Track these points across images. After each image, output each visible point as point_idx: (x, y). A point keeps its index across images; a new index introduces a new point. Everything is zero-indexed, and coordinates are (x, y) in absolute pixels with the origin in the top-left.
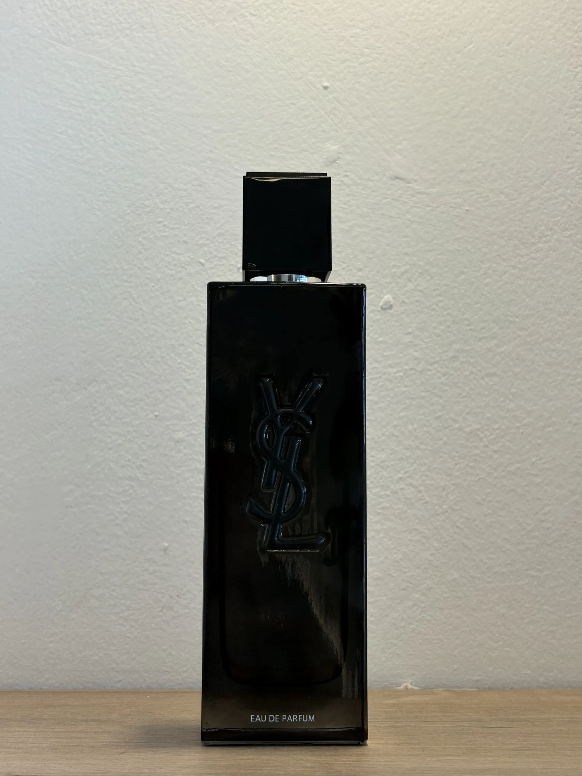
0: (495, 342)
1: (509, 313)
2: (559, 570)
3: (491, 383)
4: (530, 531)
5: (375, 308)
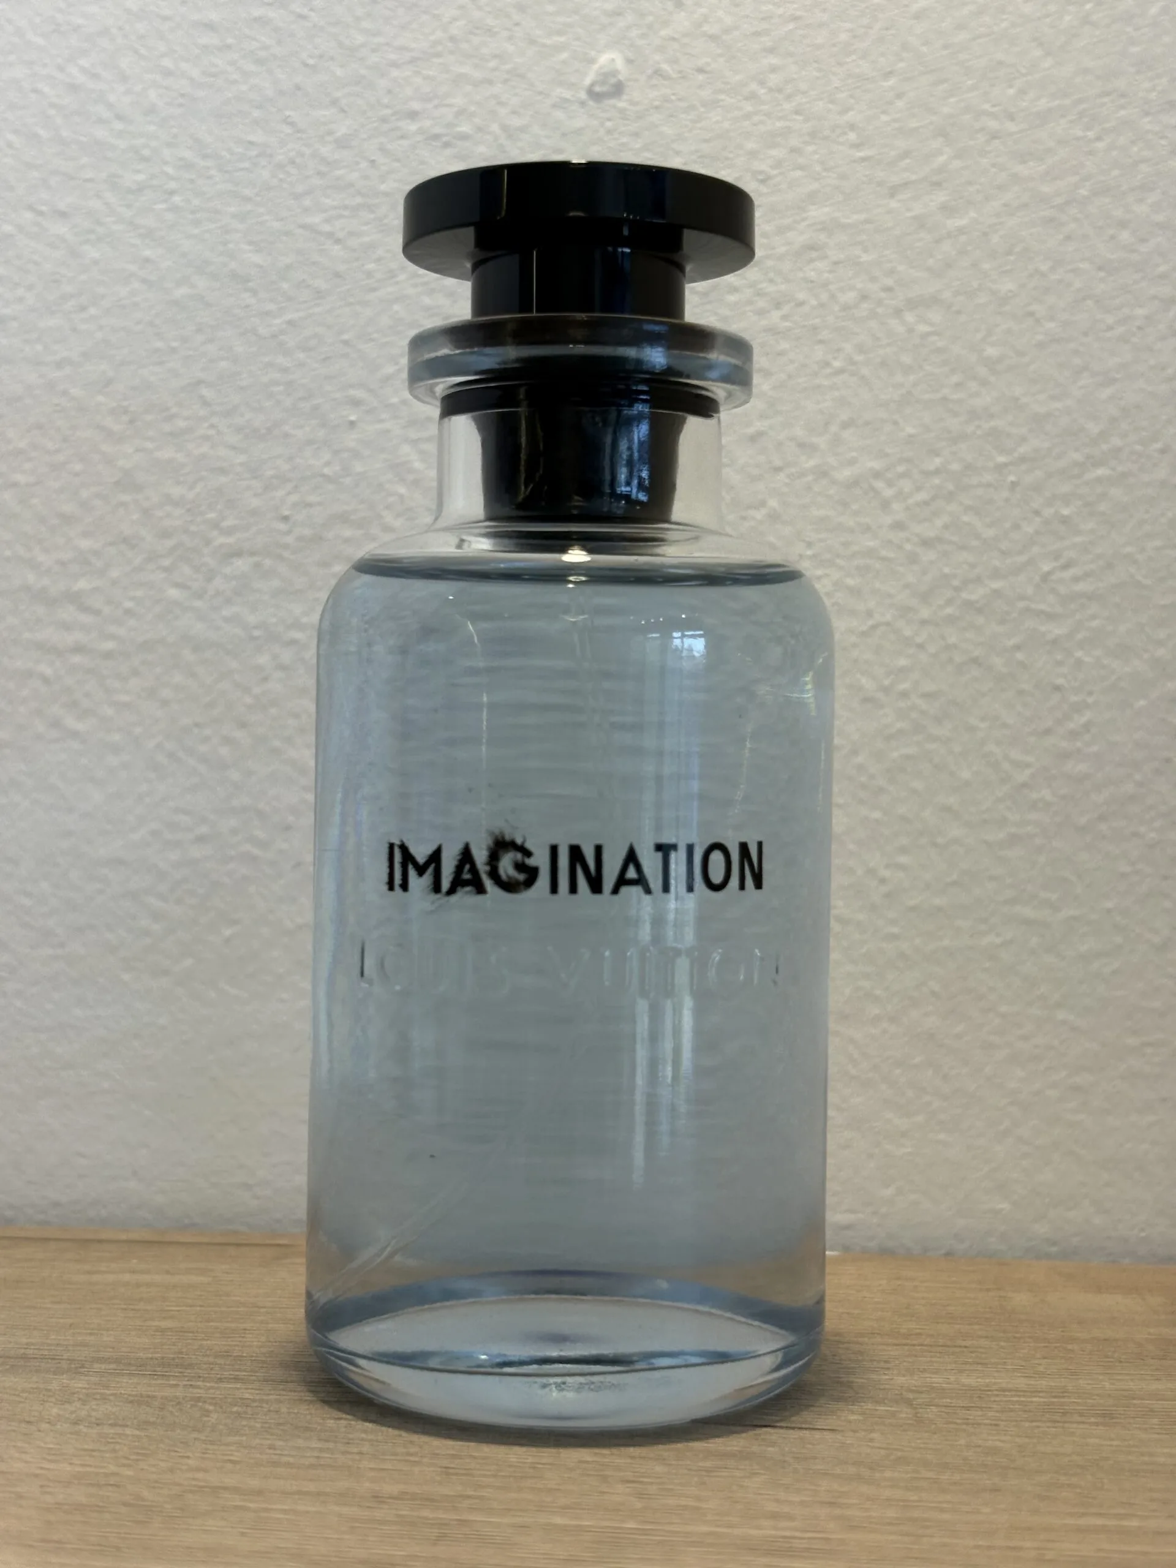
0: (941, 197)
1: (987, 107)
2: (1109, 905)
3: (923, 328)
4: (1024, 785)
5: (567, 94)
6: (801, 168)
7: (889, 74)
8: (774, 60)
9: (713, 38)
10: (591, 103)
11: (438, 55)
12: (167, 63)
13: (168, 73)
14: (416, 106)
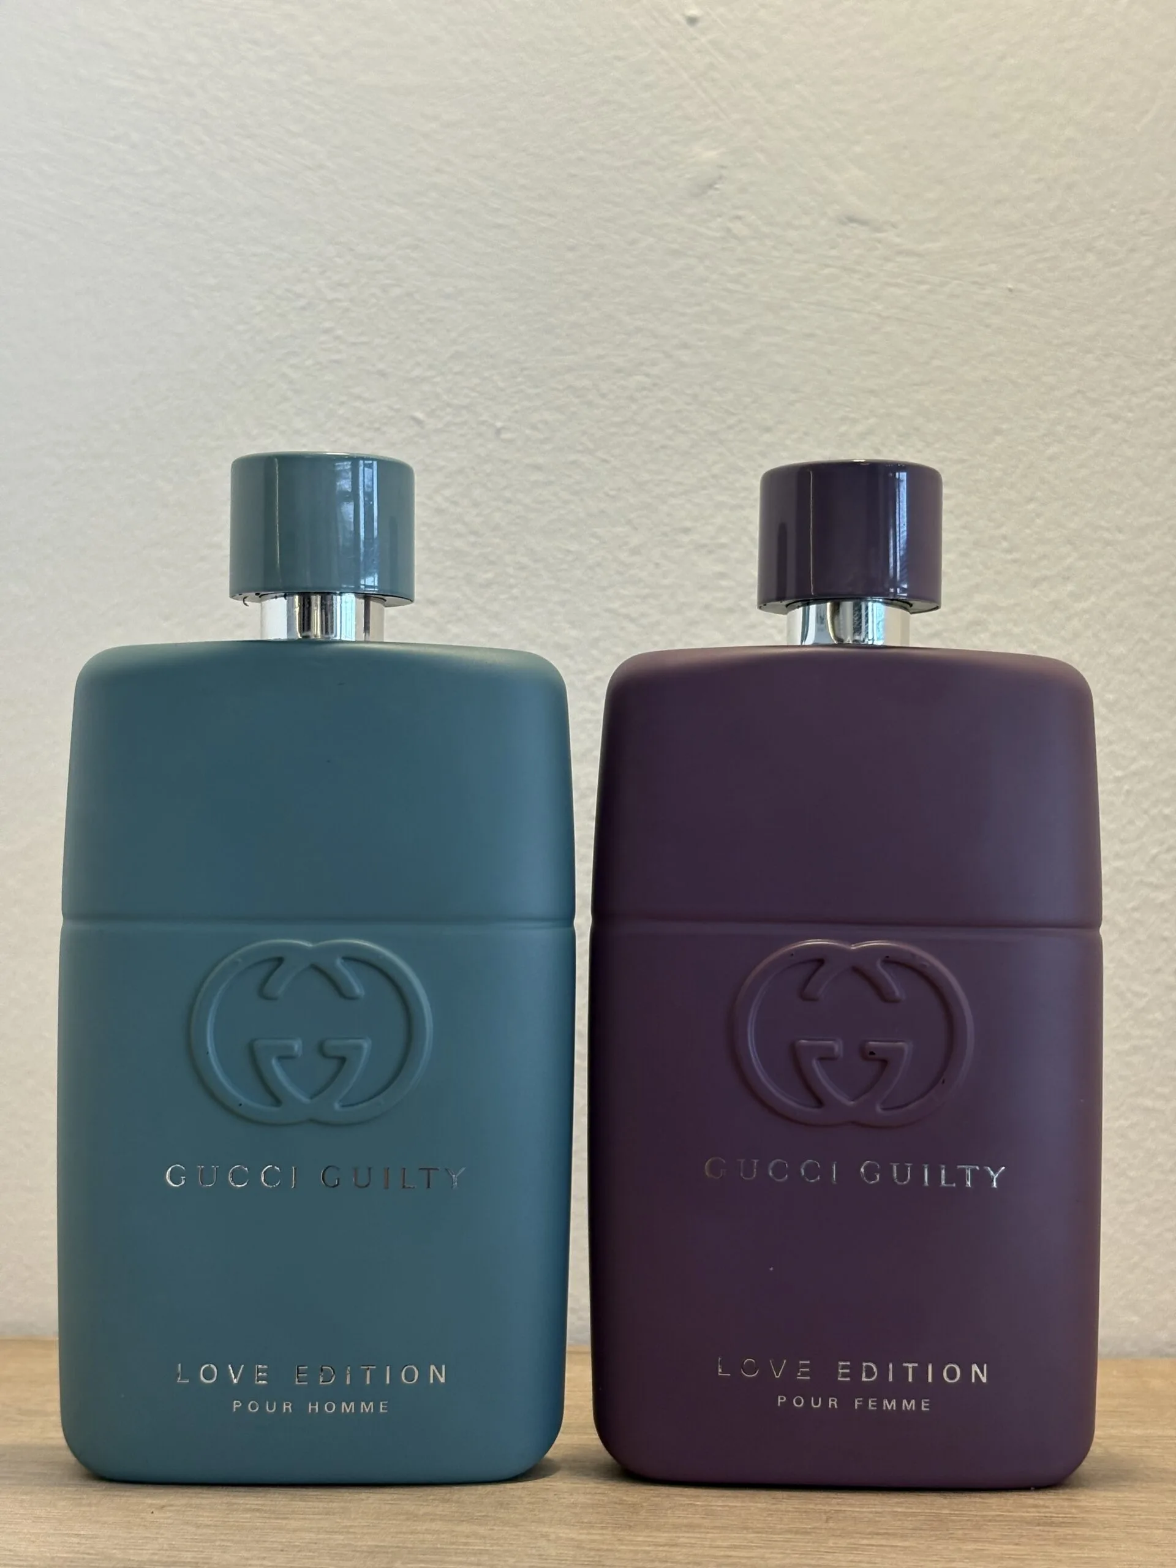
11: (704, 488)
12: (508, 494)
13: (509, 501)
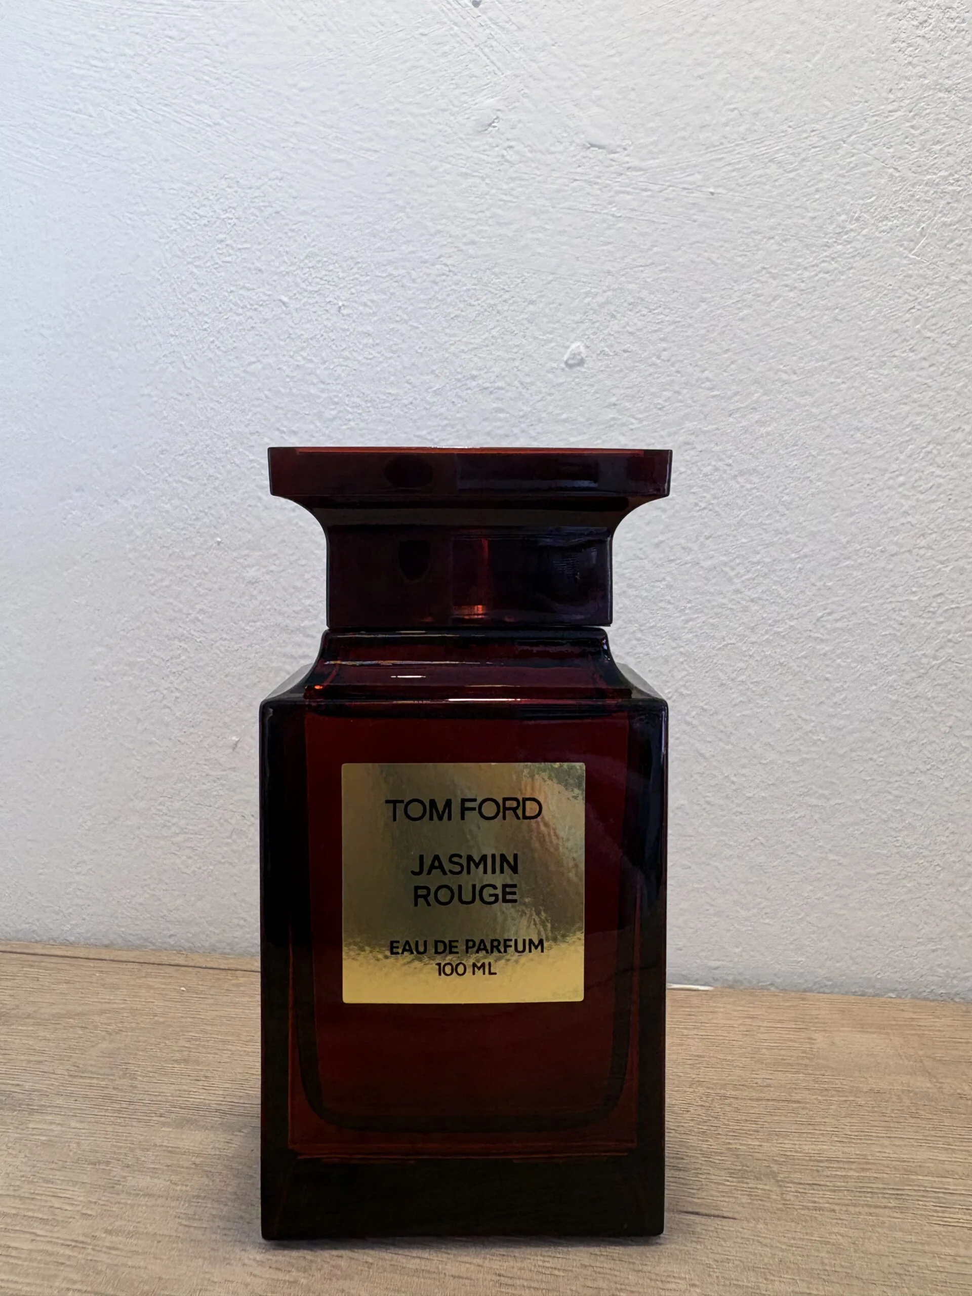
1: (781, 367)
4: (810, 732)
5: (555, 365)
6: (681, 401)
7: (727, 351)
8: (664, 345)
9: (631, 333)
10: (567, 369)
14: (475, 373)
